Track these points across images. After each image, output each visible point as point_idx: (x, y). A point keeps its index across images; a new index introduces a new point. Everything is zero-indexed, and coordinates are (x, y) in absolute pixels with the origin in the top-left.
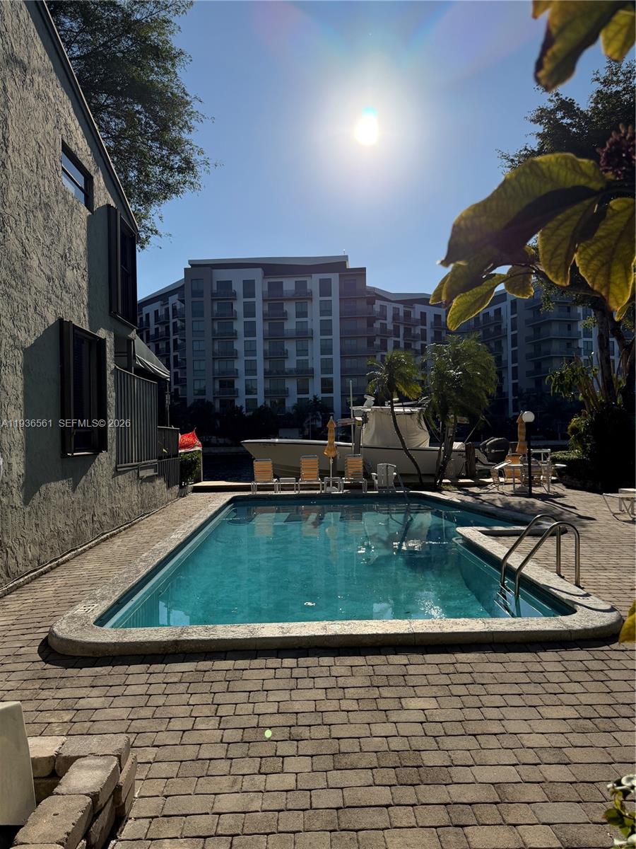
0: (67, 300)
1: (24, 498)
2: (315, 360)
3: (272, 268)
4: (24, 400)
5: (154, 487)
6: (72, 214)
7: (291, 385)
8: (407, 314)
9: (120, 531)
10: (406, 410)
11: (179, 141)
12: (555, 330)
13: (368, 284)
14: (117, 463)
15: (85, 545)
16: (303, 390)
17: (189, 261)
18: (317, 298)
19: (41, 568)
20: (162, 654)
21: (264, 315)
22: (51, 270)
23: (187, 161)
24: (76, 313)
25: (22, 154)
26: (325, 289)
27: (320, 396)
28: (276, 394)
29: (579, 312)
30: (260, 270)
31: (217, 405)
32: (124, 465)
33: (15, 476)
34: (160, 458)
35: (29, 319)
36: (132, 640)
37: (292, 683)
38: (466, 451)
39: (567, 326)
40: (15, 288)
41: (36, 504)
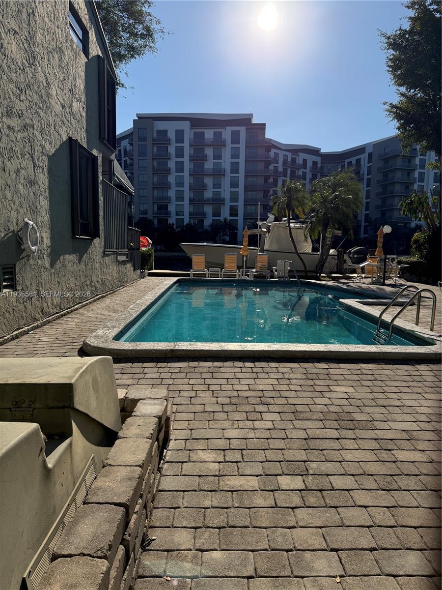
0: (74, 124)
1: (51, 263)
2: (226, 192)
3: (198, 122)
4: (49, 193)
5: (126, 269)
6: (76, 59)
7: (208, 210)
8: (293, 160)
9: (107, 295)
10: (297, 225)
11: (141, 13)
12: (398, 175)
13: (267, 136)
14: (105, 248)
15: (87, 301)
16: (217, 213)
17: (137, 114)
18: (229, 145)
19: (62, 312)
20: (163, 358)
21: (190, 157)
22: (64, 100)
23: (148, 29)
24: (79, 135)
25: (45, 6)
26: (235, 138)
27: (229, 218)
28: (198, 215)
29: (416, 163)
30: (188, 122)
31: (156, 222)
32: (108, 250)
33: (45, 247)
34: (129, 249)
35: (51, 134)
36: (143, 348)
37: (254, 375)
38: (338, 255)
39: (407, 173)
40: (42, 110)
41: (58, 268)
